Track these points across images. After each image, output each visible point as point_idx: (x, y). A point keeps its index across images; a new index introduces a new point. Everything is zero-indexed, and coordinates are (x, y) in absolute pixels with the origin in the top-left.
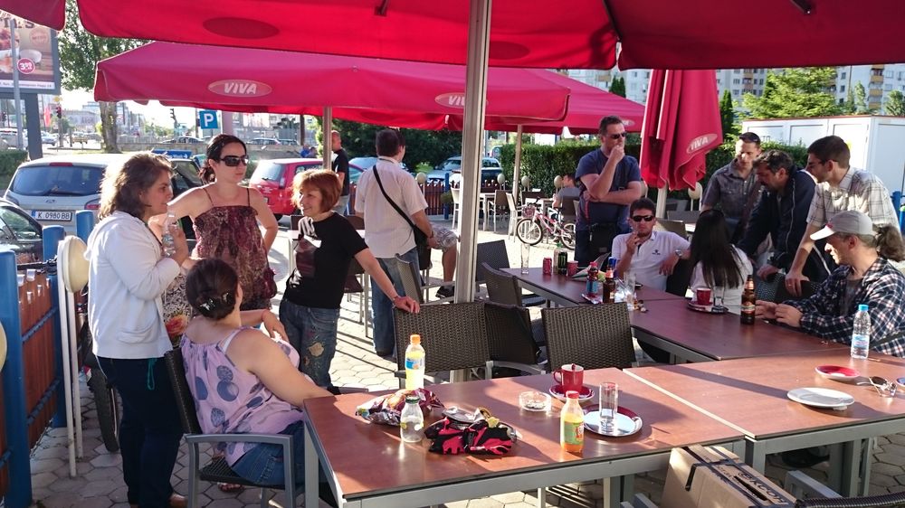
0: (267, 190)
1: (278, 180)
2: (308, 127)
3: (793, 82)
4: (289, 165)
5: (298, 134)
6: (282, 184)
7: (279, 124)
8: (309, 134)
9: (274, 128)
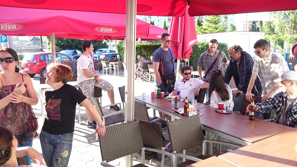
0: (29, 65)
1: (33, 61)
2: (43, 40)
3: (210, 21)
4: (37, 55)
5: (40, 42)
6: (35, 62)
7: (32, 39)
8: (44, 42)
9: (31, 40)
